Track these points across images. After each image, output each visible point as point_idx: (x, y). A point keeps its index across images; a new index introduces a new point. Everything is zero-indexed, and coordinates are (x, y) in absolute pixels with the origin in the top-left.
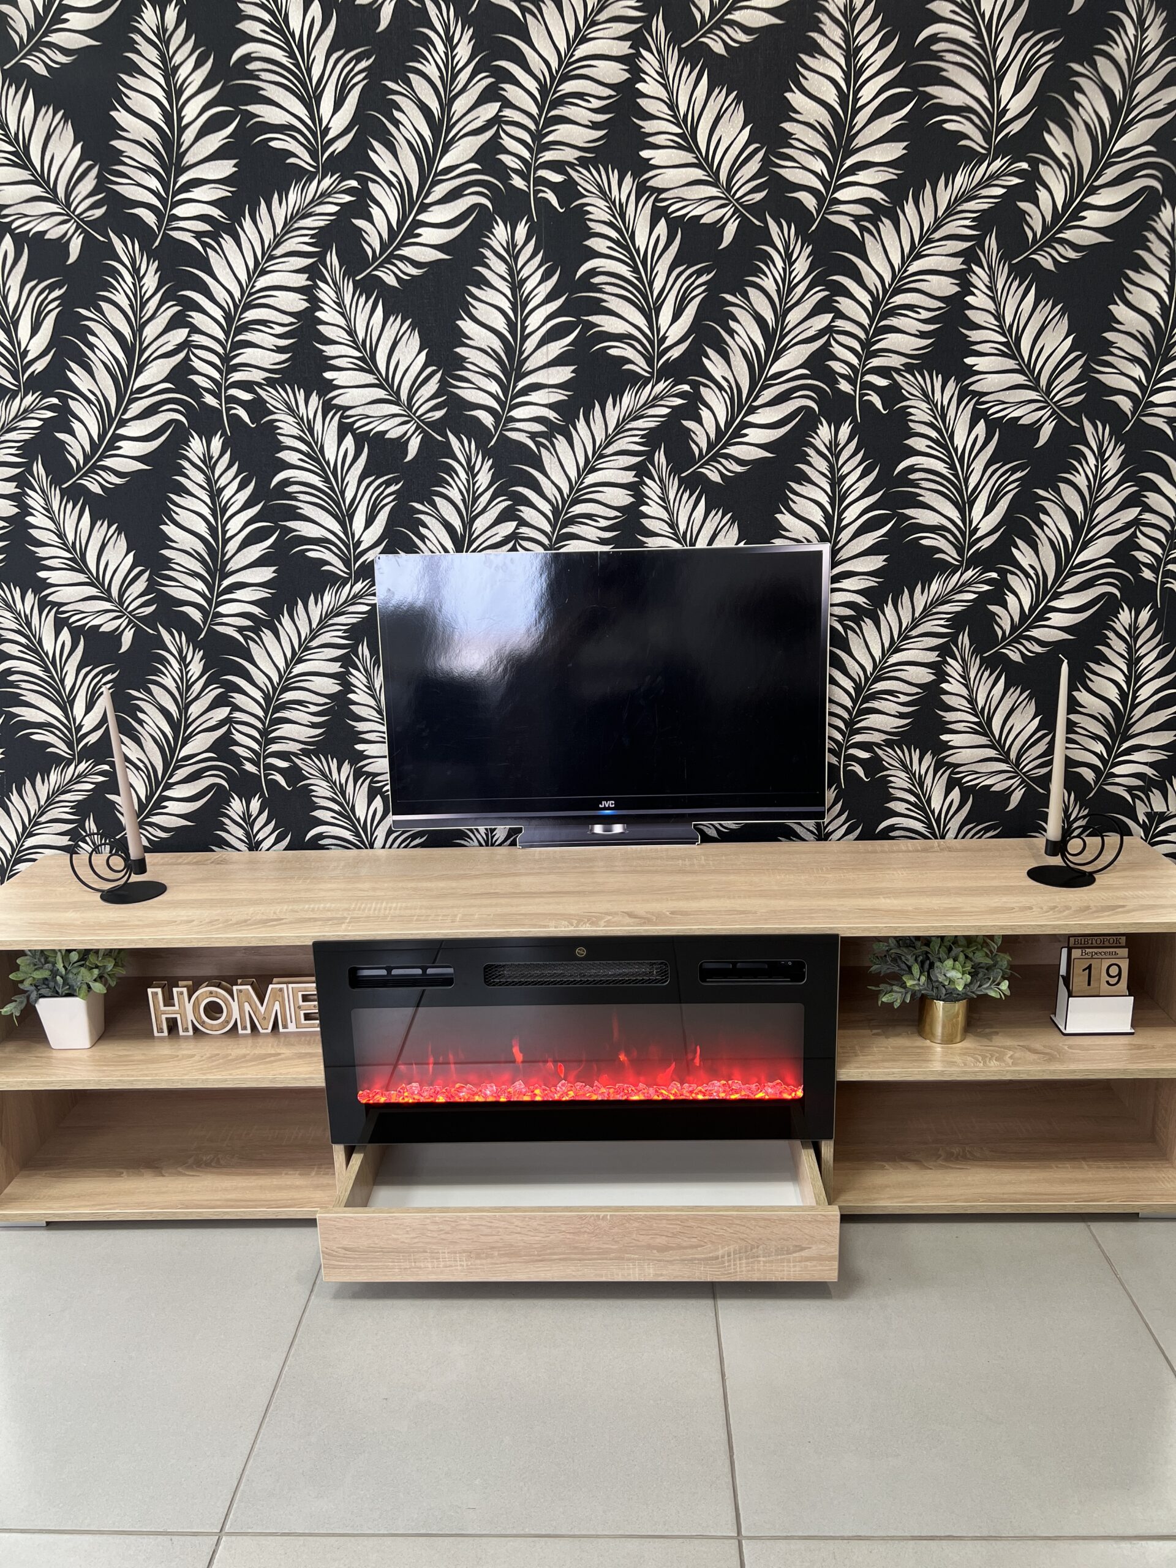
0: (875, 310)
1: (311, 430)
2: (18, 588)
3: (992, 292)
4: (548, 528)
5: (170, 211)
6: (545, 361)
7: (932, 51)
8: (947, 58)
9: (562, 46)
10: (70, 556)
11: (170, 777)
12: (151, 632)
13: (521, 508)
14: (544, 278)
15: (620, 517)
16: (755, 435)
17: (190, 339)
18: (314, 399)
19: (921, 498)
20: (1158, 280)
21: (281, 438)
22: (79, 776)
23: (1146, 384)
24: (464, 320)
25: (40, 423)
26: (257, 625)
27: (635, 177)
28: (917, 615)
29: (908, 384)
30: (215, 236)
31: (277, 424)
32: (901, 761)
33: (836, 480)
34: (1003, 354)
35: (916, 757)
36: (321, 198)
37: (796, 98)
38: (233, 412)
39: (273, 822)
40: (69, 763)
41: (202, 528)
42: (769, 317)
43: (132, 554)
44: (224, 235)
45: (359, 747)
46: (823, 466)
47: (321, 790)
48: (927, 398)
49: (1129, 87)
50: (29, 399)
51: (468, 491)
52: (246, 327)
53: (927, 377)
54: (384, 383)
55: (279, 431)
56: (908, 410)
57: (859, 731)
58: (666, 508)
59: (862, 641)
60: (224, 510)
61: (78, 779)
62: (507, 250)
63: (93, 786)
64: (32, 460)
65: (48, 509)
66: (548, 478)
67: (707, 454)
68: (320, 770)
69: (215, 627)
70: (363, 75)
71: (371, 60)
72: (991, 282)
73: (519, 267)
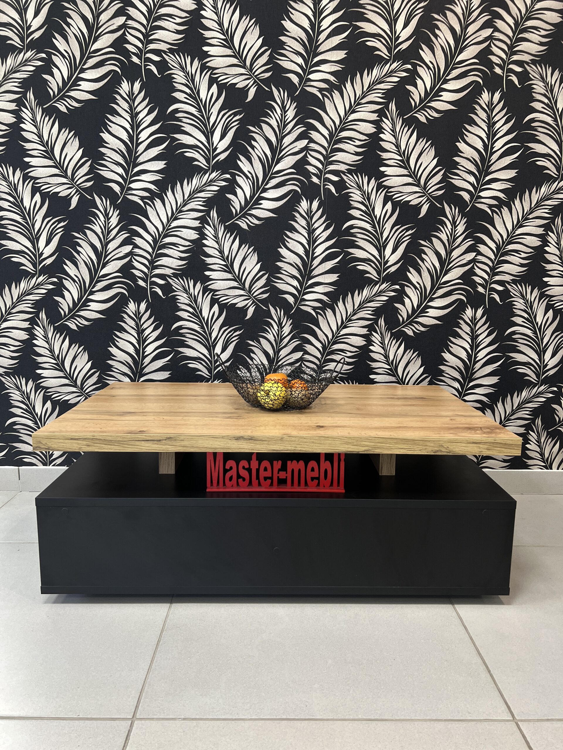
0: (516, 27)
1: (193, 81)
2: (11, 167)
4: (326, 145)
10: (44, 149)
11: (93, 288)
12: (89, 198)
13: (311, 132)
16: (446, 96)
17: (126, 23)
18: (196, 62)
22: (38, 284)
25: (34, 68)
26: (152, 196)
28: (533, 206)
29: (533, 71)
31: (173, 76)
32: (521, 292)
33: (491, 124)
35: (529, 290)
38: (148, 67)
39: (153, 318)
40: (33, 276)
41: (124, 136)
42: (458, 28)
43: (81, 150)
45: (207, 273)
46: (484, 115)
47: (183, 299)
50: (29, 54)
51: (281, 121)
53: (544, 68)
55: (174, 80)
56: (532, 86)
57: (497, 274)
58: (394, 136)
59: (502, 219)
60: (138, 126)
61: (38, 286)
63: (46, 291)
64: (27, 90)
65: (34, 120)
67: (419, 106)
68: (183, 287)
69: (128, 196)
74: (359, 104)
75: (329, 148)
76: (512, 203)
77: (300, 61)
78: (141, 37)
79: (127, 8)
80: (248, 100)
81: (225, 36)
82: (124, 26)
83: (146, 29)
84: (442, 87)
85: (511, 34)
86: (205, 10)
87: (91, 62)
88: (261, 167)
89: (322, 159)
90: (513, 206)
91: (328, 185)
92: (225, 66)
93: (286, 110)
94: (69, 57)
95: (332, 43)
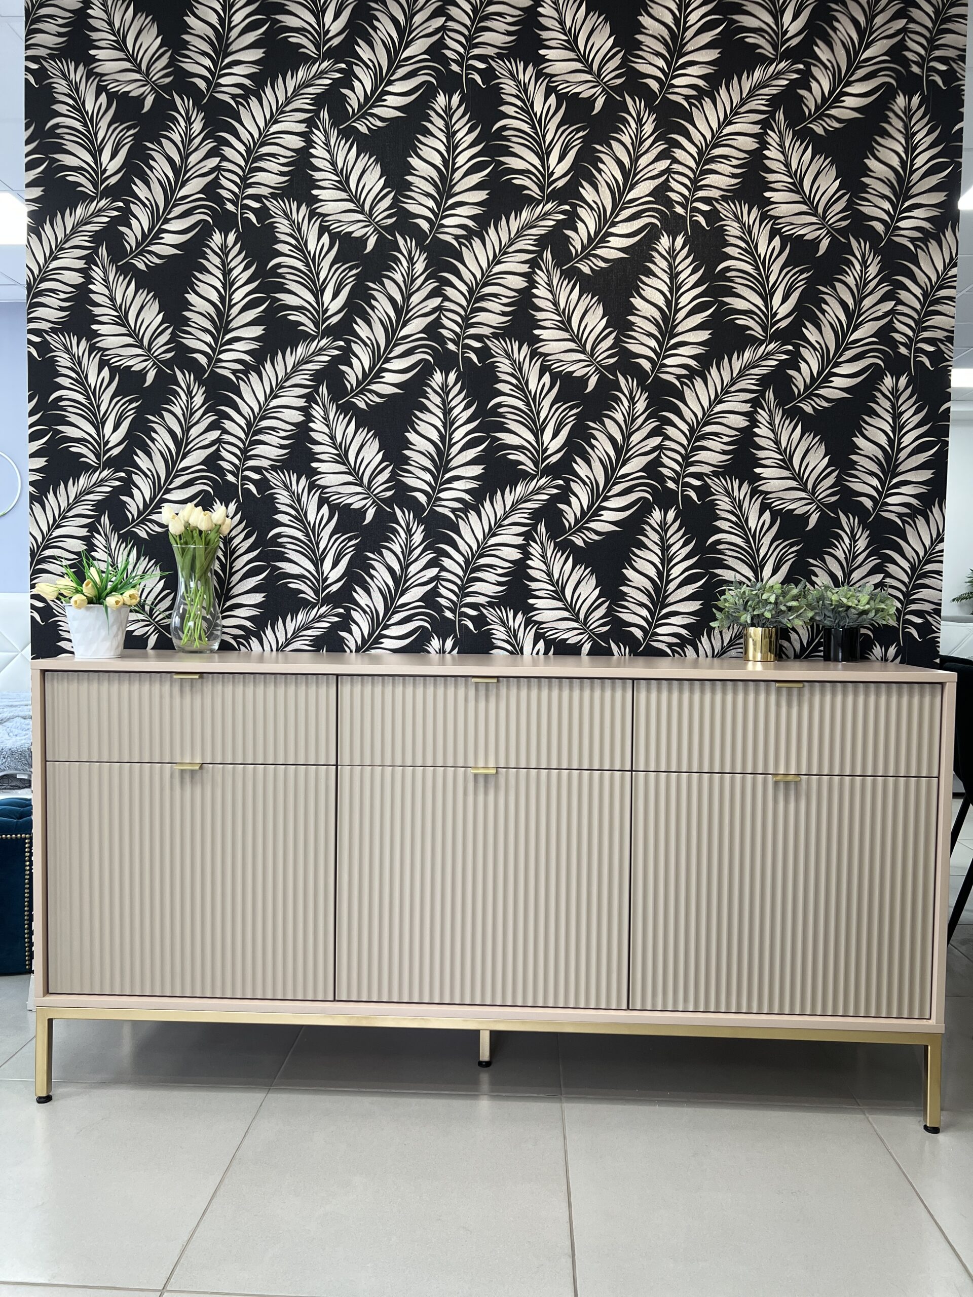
3: (772, 426)
5: (218, 355)
6: (464, 462)
7: (727, 276)
8: (736, 281)
9: (484, 265)
14: (466, 408)
15: (512, 567)
19: (725, 562)
20: (886, 423)
21: (278, 505)
23: (881, 490)
24: (410, 432)
27: (529, 346)
29: (715, 485)
30: (246, 373)
34: (781, 467)
36: (319, 352)
37: (637, 302)
44: (251, 372)
48: (729, 494)
49: (858, 301)
52: (260, 431)
54: (353, 471)
62: (442, 389)
66: (463, 539)
67: (574, 527)
70: (353, 278)
71: (359, 270)
72: (770, 420)
73: (449, 399)
74: (501, 526)
75: (464, 578)
76: (698, 641)
77: (428, 477)
78: (238, 453)
79: (223, 421)
80: (366, 522)
81: (338, 451)
82: (218, 441)
83: (244, 444)
84: (601, 504)
85: (685, 442)
86: (314, 422)
87: (178, 481)
88: (382, 600)
89: (457, 590)
90: (699, 644)
91: (465, 620)
92: (338, 484)
93: (412, 533)
94: (153, 475)
95: (466, 456)
